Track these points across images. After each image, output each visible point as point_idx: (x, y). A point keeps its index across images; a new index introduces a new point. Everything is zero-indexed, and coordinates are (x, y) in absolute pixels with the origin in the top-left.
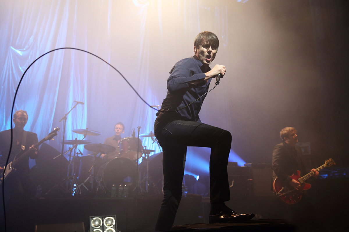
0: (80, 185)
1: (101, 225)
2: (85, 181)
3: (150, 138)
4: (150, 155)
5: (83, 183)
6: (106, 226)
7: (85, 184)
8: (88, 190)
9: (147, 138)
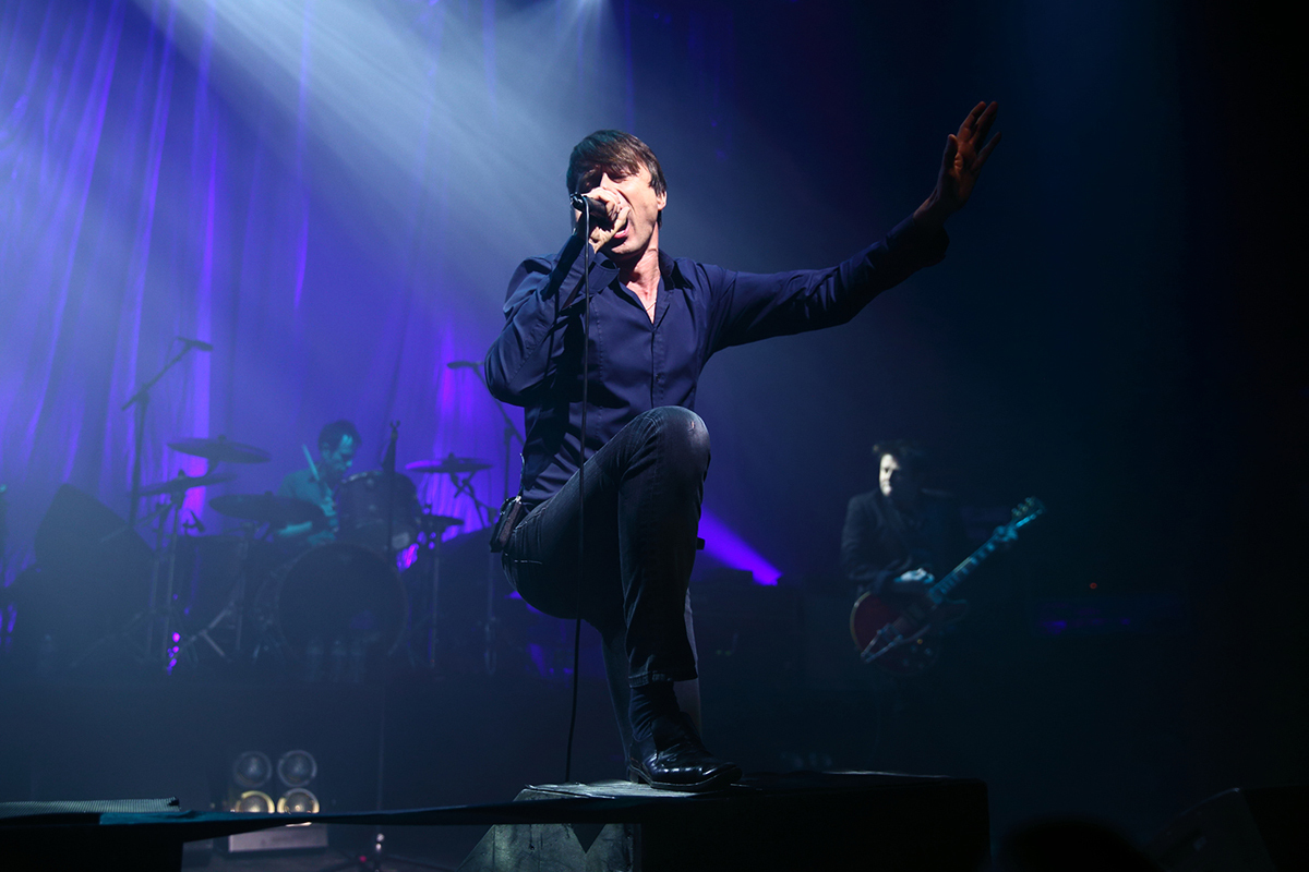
0: (194, 638)
1: (269, 775)
2: (213, 625)
3: (446, 477)
4: (445, 537)
5: (204, 633)
6: (288, 784)
7: (212, 633)
8: (221, 653)
9: (436, 477)
